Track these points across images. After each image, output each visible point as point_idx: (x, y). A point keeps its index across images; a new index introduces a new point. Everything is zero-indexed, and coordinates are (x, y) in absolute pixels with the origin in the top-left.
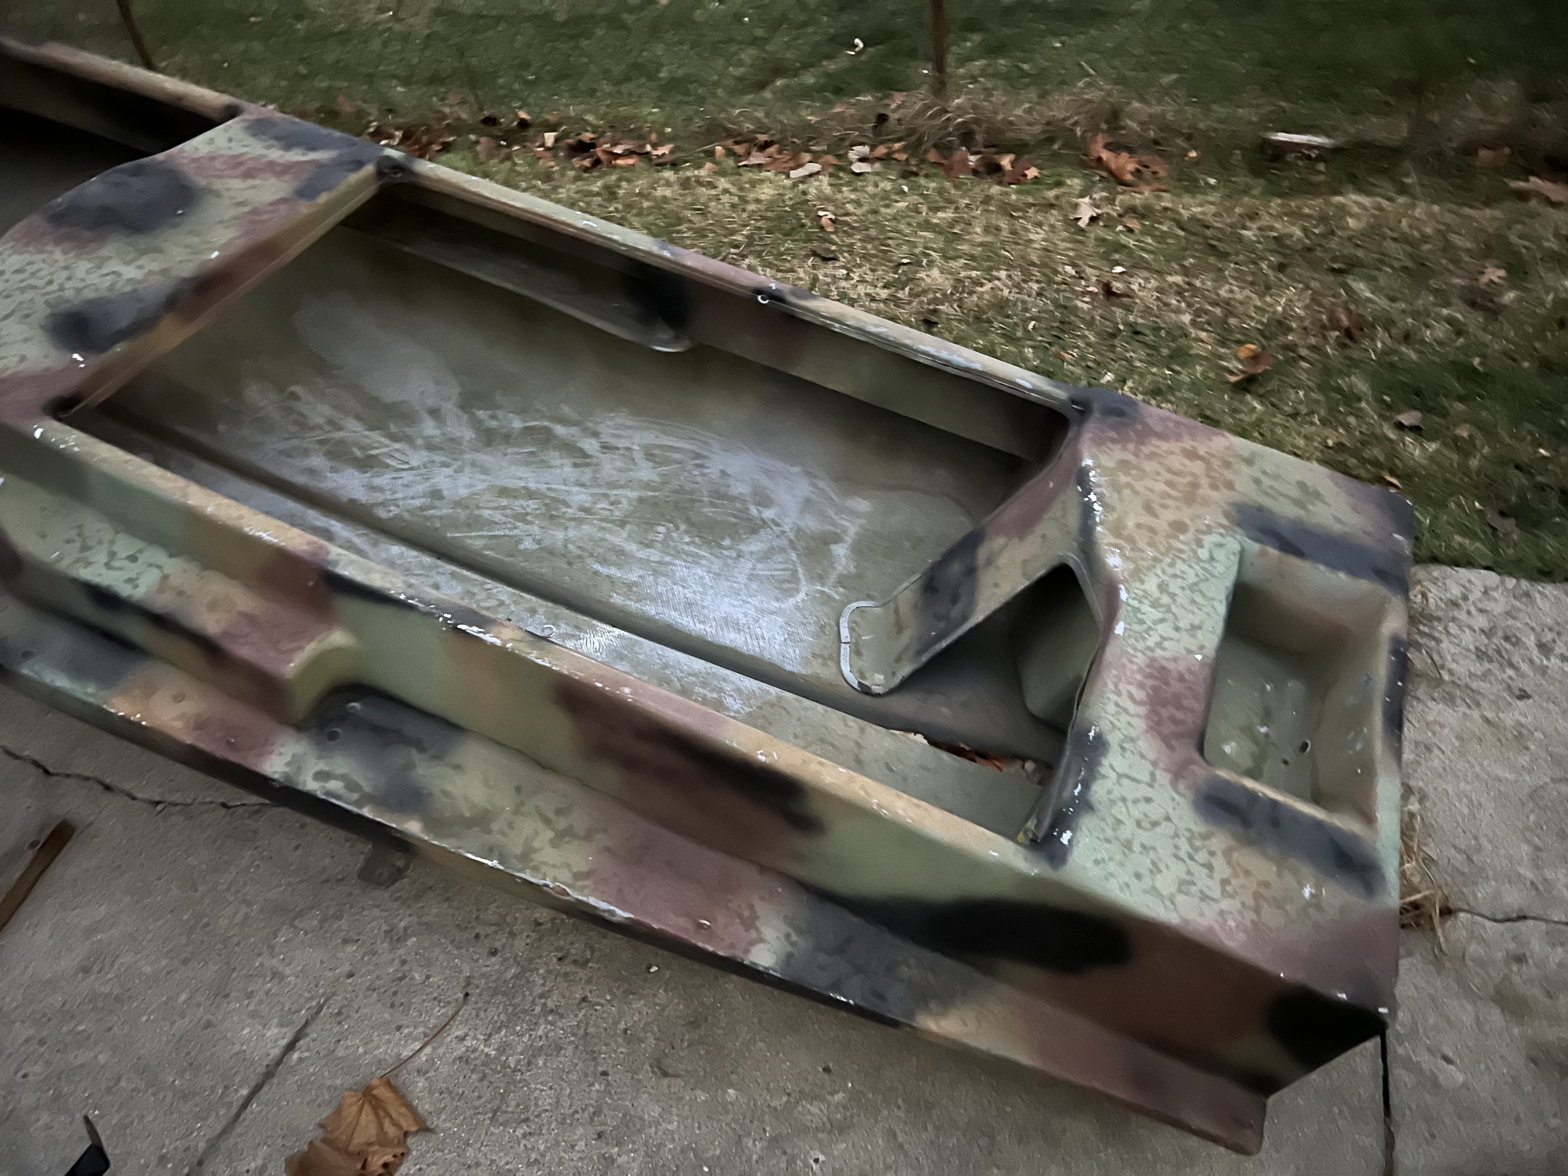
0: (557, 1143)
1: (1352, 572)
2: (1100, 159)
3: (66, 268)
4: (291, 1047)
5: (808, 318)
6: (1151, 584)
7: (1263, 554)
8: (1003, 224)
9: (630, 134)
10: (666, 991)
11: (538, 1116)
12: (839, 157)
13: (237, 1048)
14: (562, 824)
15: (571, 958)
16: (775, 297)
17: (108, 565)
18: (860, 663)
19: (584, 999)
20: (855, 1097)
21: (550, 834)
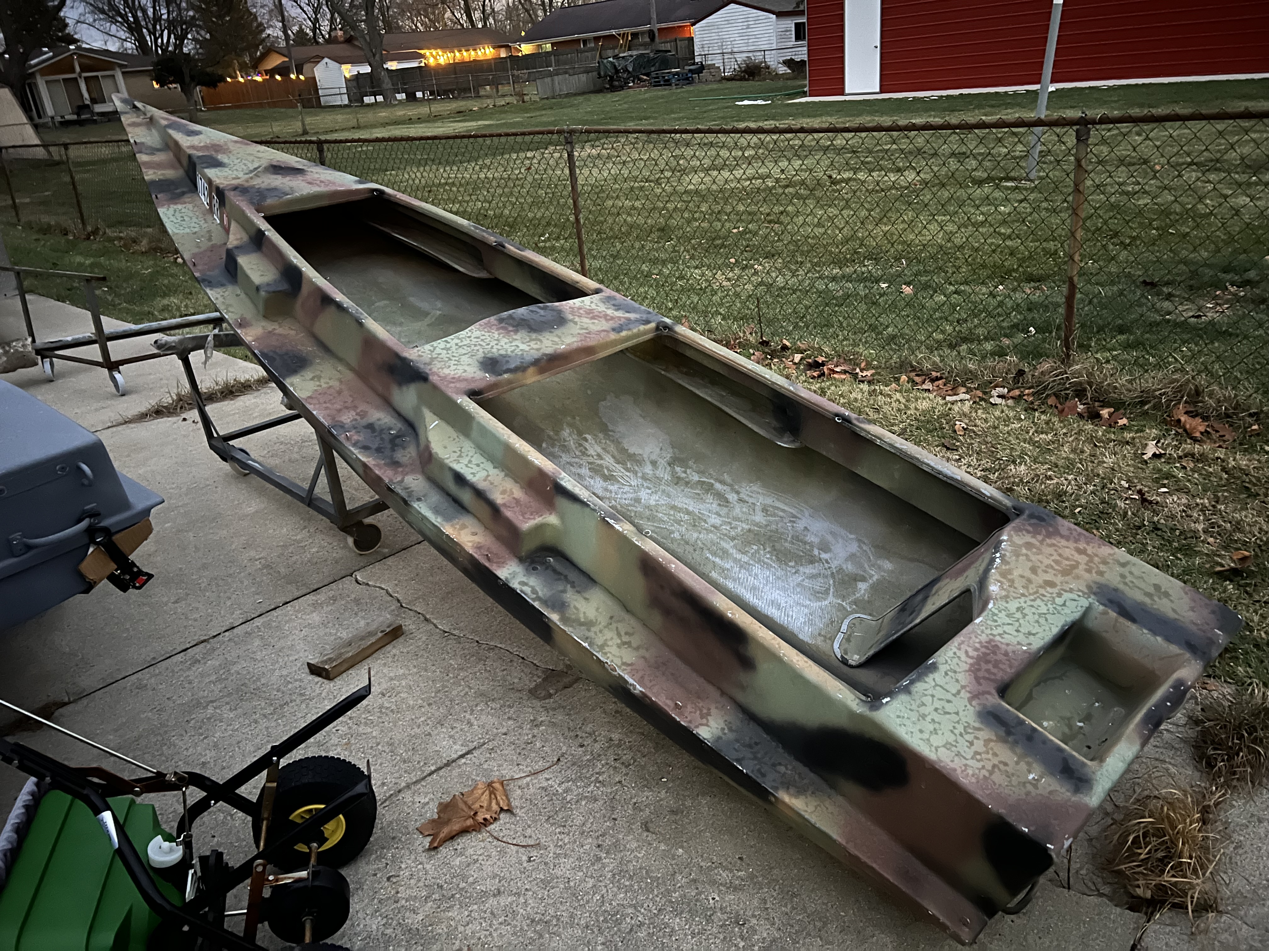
0: (575, 842)
1: (1168, 639)
2: (1179, 421)
3: (498, 340)
4: (462, 756)
5: (863, 434)
6: (1013, 606)
7: (1104, 613)
8: (1087, 449)
9: (847, 361)
10: (666, 792)
11: (571, 826)
12: (985, 393)
13: (438, 748)
14: (626, 639)
15: (621, 761)
16: (846, 420)
17: (467, 466)
18: (847, 646)
19: (620, 782)
20: (752, 877)
21: (619, 641)
